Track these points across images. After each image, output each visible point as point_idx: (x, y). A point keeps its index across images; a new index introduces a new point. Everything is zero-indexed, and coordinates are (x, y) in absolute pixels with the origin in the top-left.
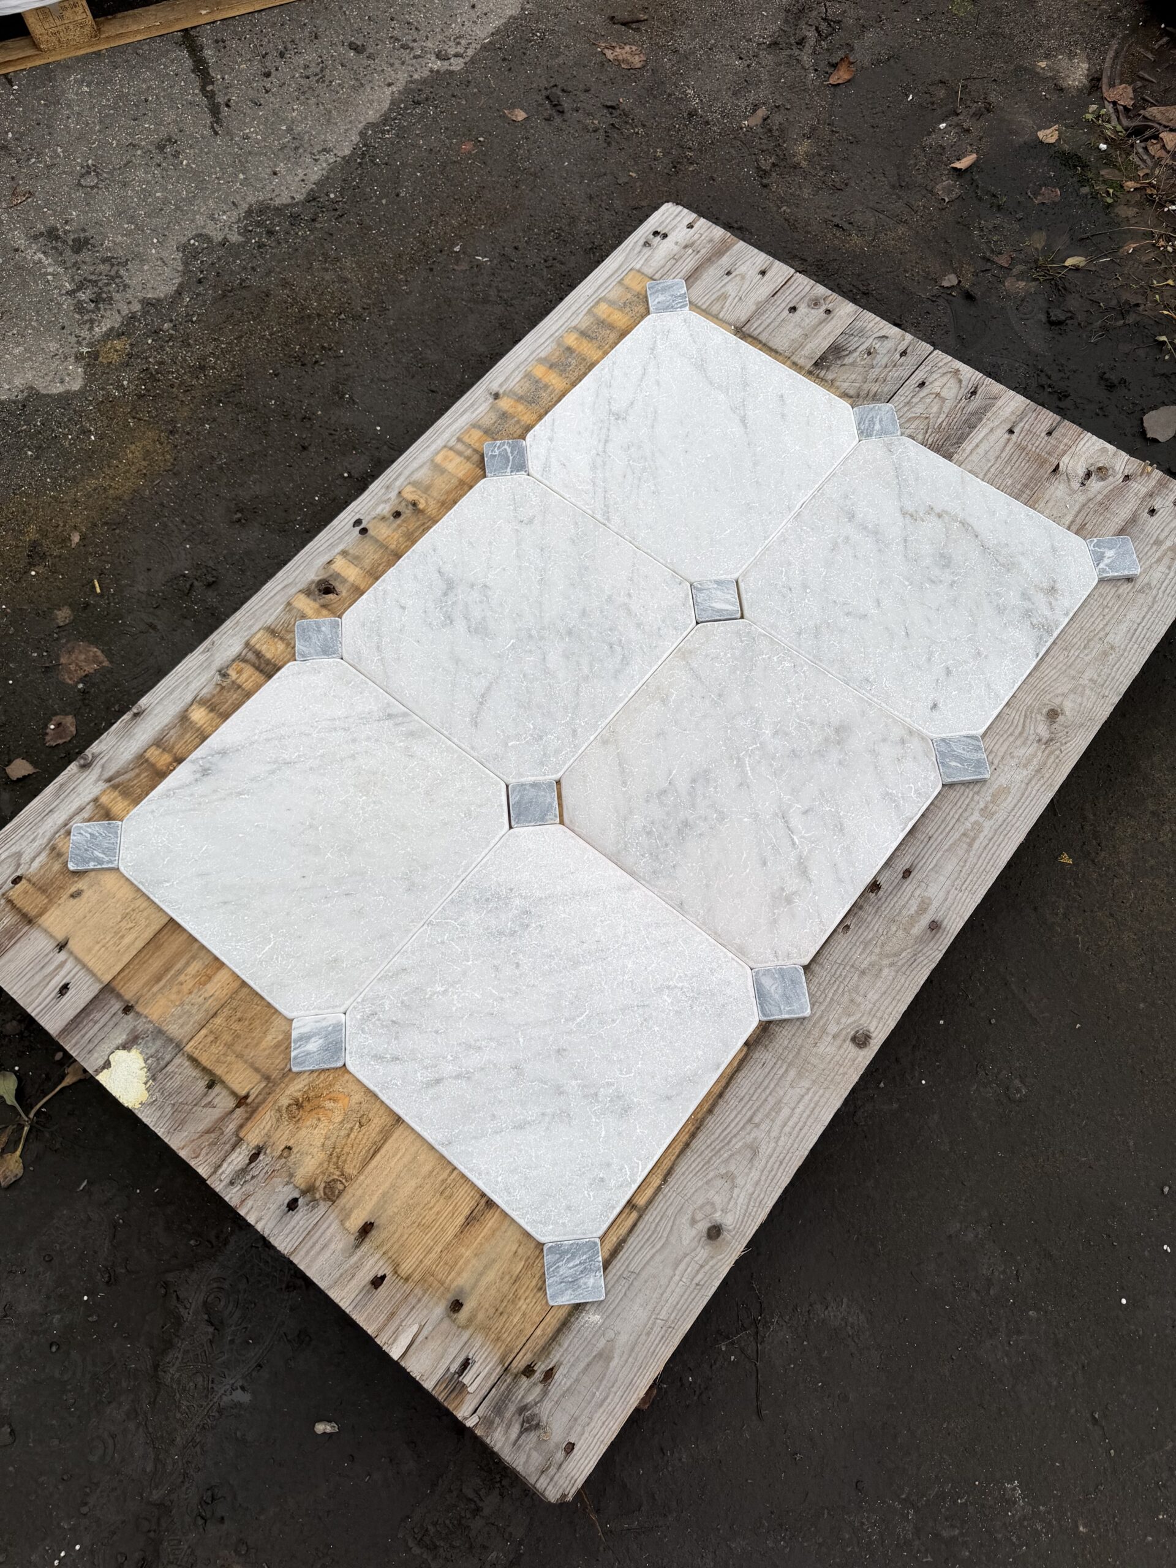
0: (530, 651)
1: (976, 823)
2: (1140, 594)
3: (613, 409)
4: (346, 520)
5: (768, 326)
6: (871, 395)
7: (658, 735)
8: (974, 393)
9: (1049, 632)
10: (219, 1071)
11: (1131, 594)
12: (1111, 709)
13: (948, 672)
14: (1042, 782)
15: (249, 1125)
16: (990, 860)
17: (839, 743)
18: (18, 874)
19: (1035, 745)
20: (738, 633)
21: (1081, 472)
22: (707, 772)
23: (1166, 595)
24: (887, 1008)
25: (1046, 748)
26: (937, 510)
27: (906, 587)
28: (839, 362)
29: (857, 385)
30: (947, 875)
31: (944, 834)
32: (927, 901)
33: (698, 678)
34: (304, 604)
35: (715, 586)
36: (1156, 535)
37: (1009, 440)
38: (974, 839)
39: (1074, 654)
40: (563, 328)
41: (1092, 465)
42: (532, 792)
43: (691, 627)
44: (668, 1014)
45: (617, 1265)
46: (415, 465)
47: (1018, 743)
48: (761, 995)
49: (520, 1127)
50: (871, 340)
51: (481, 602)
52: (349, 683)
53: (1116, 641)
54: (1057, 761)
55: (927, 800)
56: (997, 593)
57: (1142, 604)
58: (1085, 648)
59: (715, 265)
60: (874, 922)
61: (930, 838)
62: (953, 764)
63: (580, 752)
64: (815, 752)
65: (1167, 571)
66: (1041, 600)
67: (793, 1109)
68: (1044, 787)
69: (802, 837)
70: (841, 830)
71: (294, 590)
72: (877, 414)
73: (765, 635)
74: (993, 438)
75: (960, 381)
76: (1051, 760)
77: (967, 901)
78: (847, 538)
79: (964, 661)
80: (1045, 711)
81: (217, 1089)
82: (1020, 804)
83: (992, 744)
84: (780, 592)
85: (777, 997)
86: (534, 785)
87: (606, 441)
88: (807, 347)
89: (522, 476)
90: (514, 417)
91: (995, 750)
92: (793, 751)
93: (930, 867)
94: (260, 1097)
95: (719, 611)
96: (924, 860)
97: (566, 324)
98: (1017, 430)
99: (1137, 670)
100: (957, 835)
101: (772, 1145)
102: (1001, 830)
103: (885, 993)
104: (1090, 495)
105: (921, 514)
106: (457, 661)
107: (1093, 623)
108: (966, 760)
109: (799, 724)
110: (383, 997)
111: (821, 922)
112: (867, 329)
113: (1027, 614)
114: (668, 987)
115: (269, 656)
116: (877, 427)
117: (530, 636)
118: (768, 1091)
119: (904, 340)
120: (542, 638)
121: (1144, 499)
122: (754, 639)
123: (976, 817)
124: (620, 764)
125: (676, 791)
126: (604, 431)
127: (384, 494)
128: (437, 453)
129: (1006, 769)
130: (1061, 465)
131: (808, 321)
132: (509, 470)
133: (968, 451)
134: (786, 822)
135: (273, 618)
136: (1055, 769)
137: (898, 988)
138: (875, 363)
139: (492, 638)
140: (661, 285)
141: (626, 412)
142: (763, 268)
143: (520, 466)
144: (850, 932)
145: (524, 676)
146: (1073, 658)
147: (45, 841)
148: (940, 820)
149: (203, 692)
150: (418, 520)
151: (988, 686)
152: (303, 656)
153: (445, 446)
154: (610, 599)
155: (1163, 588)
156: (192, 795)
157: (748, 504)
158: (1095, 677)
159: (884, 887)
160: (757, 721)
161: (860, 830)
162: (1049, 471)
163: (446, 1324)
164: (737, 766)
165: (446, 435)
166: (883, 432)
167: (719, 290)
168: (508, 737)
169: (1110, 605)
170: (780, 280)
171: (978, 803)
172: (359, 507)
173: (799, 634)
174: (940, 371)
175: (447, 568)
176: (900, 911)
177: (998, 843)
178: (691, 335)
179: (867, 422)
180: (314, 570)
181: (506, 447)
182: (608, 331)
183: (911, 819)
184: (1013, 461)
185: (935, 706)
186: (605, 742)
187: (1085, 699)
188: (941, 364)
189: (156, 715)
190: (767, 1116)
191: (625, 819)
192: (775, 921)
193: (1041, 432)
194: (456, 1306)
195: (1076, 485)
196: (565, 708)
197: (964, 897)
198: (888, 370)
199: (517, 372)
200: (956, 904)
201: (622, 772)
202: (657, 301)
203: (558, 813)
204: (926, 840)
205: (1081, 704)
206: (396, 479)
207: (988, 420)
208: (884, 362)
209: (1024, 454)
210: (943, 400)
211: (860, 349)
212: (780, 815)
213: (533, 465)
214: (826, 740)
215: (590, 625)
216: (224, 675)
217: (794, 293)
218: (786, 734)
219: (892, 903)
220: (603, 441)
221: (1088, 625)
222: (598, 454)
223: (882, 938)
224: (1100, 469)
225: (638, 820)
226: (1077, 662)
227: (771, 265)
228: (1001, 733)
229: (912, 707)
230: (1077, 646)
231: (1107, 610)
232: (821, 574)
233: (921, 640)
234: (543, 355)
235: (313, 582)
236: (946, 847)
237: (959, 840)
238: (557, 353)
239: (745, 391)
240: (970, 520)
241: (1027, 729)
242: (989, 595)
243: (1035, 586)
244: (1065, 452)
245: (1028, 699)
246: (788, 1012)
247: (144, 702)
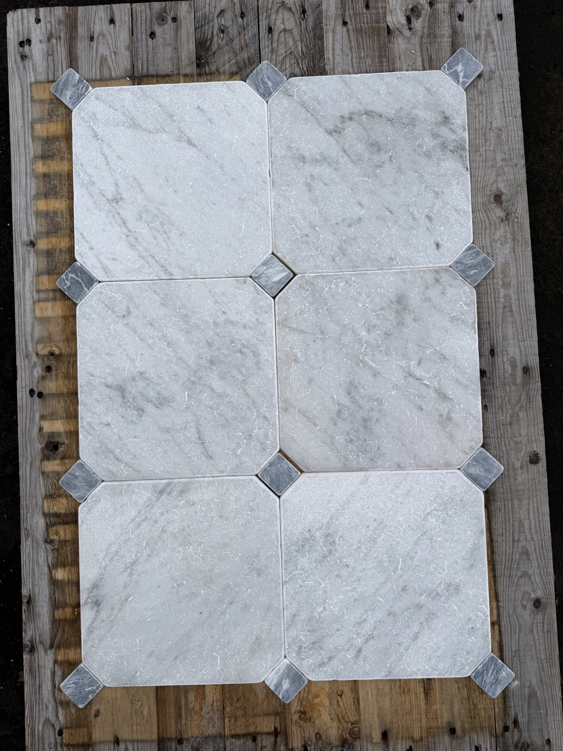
0: (201, 391)
1: (505, 296)
2: (491, 81)
3: (109, 197)
4: (24, 396)
5: (148, 60)
6: (247, 62)
7: (309, 383)
8: (304, 12)
9: (463, 149)
10: (252, 729)
11: (486, 85)
12: (524, 171)
13: (429, 218)
14: (520, 244)
15: (290, 741)
16: (526, 311)
17: (405, 309)
18: (57, 729)
19: (502, 225)
20: (301, 287)
21: (404, 21)
22: (351, 382)
23: (505, 71)
24: (535, 432)
25: (508, 222)
26: (347, 116)
27: (367, 181)
28: (210, 53)
29: (233, 61)
30: (512, 337)
31: (494, 315)
32: (513, 360)
33: (302, 332)
34: (53, 466)
35: (265, 267)
36: (473, 32)
37: (348, 30)
38: (511, 306)
39: (483, 151)
40: (28, 163)
41: (406, 10)
42: (273, 470)
43: (273, 304)
44: (439, 527)
45: (507, 654)
46: (29, 329)
47: (493, 231)
48: (475, 479)
49: (416, 637)
50: (216, 20)
51: (148, 385)
52: (121, 493)
53: (499, 123)
54: (519, 225)
55: (474, 305)
56: (419, 146)
57: (496, 87)
58: (486, 142)
59: (79, 39)
60: (496, 393)
61: (489, 323)
62: (472, 272)
63: (278, 426)
64: (397, 324)
65: (495, 54)
66: (444, 131)
67: (529, 519)
68: (523, 247)
69: (429, 378)
70: (445, 358)
71: (38, 463)
72: (263, 75)
73: (316, 276)
74: (338, 36)
75: (290, 9)
76: (516, 228)
77: (531, 344)
78: (312, 176)
79: (433, 205)
80: (492, 200)
81: (259, 739)
82: (518, 267)
83: (481, 242)
84: (303, 242)
85: (483, 474)
86: (271, 464)
87: (124, 223)
88: (183, 57)
89: (97, 287)
90: (56, 249)
91: (484, 244)
92: (386, 333)
93: (501, 340)
94: (283, 725)
95: (280, 281)
96: (495, 338)
97: (28, 158)
98: (347, 20)
99: (521, 133)
100: (501, 311)
101: (532, 543)
102: (520, 289)
103: (528, 425)
104: (419, 33)
105: (340, 126)
106: (167, 430)
107: (479, 121)
108: (477, 265)
109: (376, 315)
110: (297, 636)
111: (474, 417)
112: (207, 14)
113: (444, 146)
114: (428, 514)
115: (63, 511)
116: (270, 84)
117: (193, 383)
118: (511, 520)
119: (235, 4)
120: (200, 378)
121: (450, 13)
122: (312, 283)
123: (502, 292)
124: (304, 416)
125: (345, 407)
126: (117, 217)
127: (29, 362)
128: (34, 311)
129: (498, 252)
130: (389, 24)
131: (168, 37)
132: (86, 289)
133: (331, 58)
134: (414, 377)
135: (43, 488)
136: (521, 231)
137: (532, 418)
138: (231, 36)
139: (174, 401)
140: (61, 84)
141: (118, 193)
142: (109, 17)
143: (90, 281)
144: (489, 408)
145: (211, 408)
146: (484, 153)
147: (53, 703)
148: (487, 309)
149: (50, 559)
150: (63, 362)
151: (456, 210)
152: (82, 498)
153: (34, 303)
154: (216, 324)
155: (500, 67)
156: (103, 621)
157: (240, 198)
158: (503, 156)
159: (487, 369)
160: (353, 332)
161: (454, 351)
162: (386, 35)
163: (455, 742)
164: (364, 366)
165: (28, 295)
166: (276, 85)
167: (97, 57)
168: (234, 450)
169: (480, 102)
170: (127, 19)
171: (498, 283)
172: (23, 382)
173: (334, 260)
174: (273, 11)
175: (110, 380)
176: (504, 376)
177: (523, 299)
178: (110, 106)
179: (261, 86)
180: (37, 442)
181: (70, 275)
182: (57, 143)
183: (475, 323)
184: (361, 45)
185: (438, 245)
186: (286, 410)
187: (507, 175)
188: (270, 5)
189: (39, 593)
190: (520, 532)
191: (333, 444)
192: (451, 436)
193: (362, 10)
194: (453, 731)
195: (407, 33)
196: (248, 408)
197: (529, 343)
198: (242, 35)
199: (29, 218)
200: (527, 349)
201: (309, 419)
202: (68, 98)
203: (296, 469)
204: (488, 326)
205: (507, 180)
206: (27, 347)
207: (326, 25)
208: (236, 32)
209: (364, 34)
210: (290, 31)
211: (215, 33)
212: (408, 375)
213: (97, 273)
214: (397, 312)
215: (219, 349)
216: (51, 542)
217: (144, 22)
218: (374, 326)
219: (497, 375)
220: (122, 224)
221: (478, 125)
222: (127, 236)
223: (506, 398)
224: (412, 10)
225: (340, 439)
226: (488, 155)
227: (112, 10)
228: (480, 232)
229: (426, 255)
230: (481, 144)
231: (481, 107)
232: (316, 211)
233: (401, 209)
234: (33, 192)
235: (43, 449)
236: (500, 322)
237: (503, 313)
238: (41, 184)
239: (174, 121)
240: (370, 108)
241: (491, 218)
242: (415, 150)
243: (436, 124)
244: (385, 14)
245: (479, 199)
246: (494, 477)
247: (25, 592)
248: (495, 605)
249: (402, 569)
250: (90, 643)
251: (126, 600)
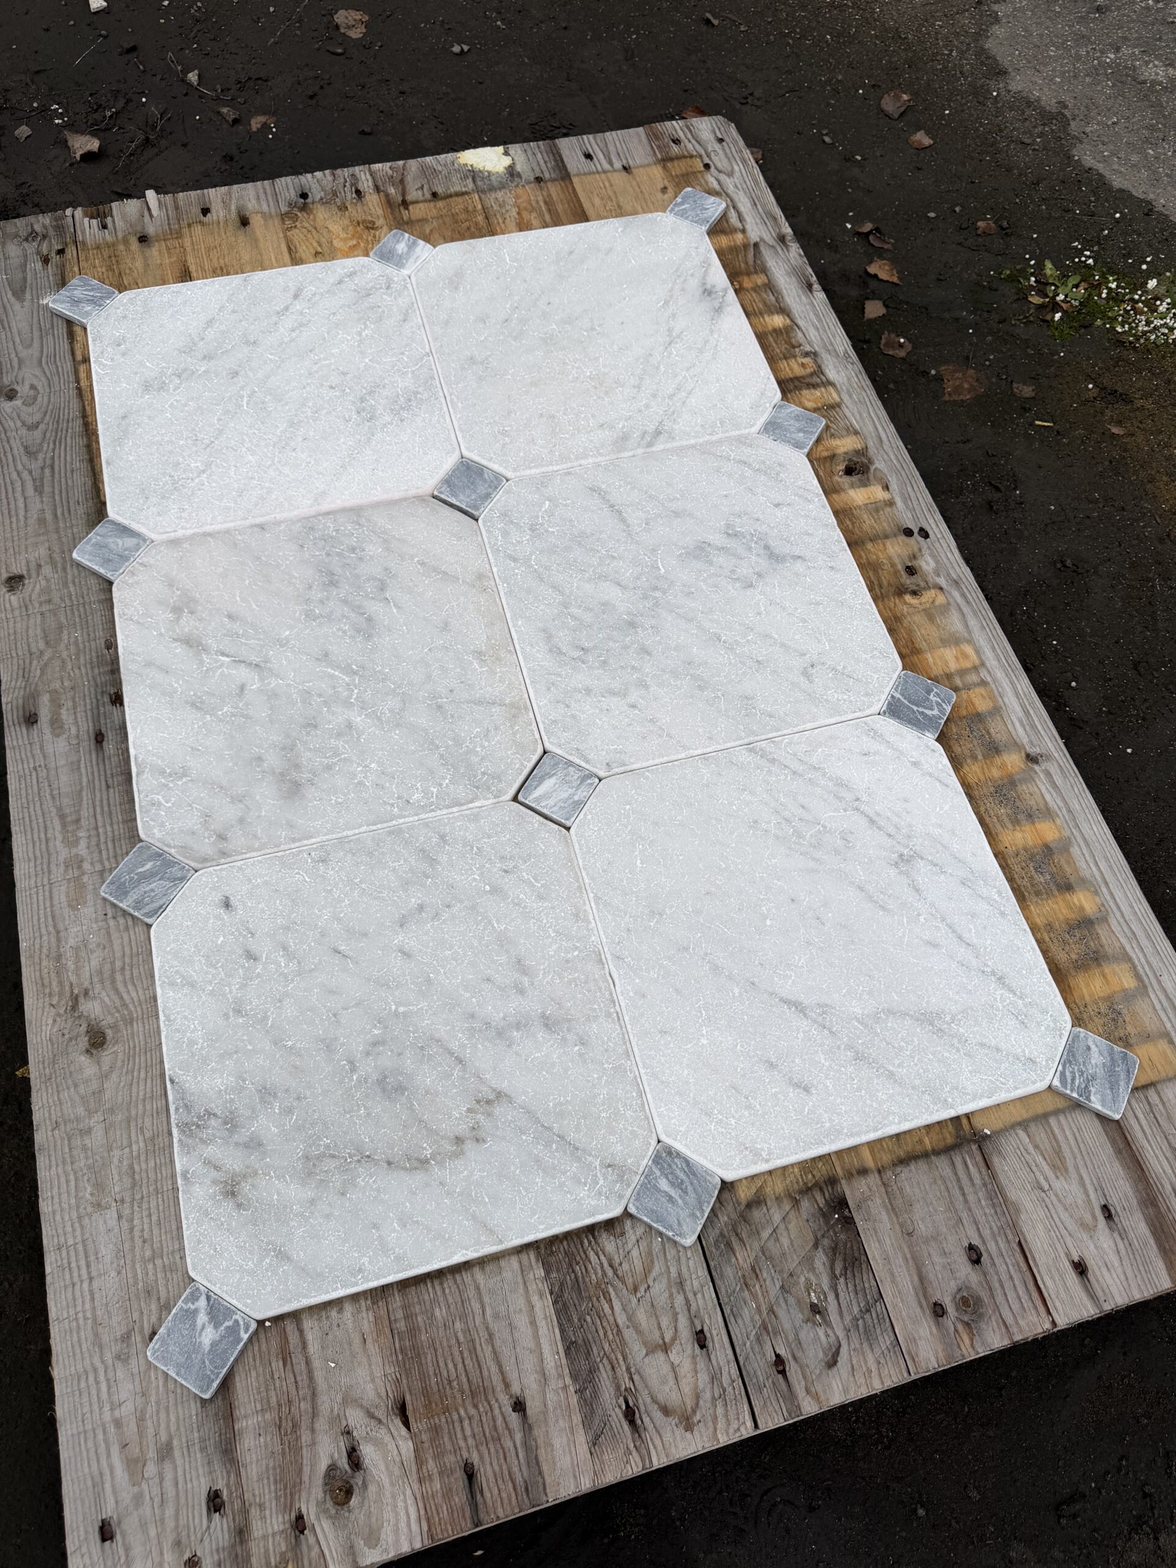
0: (638, 578)
1: (76, 843)
2: (124, 1330)
3: (922, 863)
4: (934, 527)
5: (961, 1188)
6: (734, 1240)
7: (446, 624)
8: (630, 1414)
9: (185, 1127)
10: (441, 204)
11: (136, 1316)
12: (37, 1117)
13: (251, 956)
14: (45, 951)
15: (383, 199)
16: (31, 821)
17: (282, 774)
18: (713, 169)
19: (86, 984)
20: (498, 777)
21: (368, 1453)
22: (369, 637)
23: (89, 1368)
24: (15, 622)
25: (72, 992)
26: (469, 1145)
27: (398, 1004)
28: (826, 1242)
29: (765, 1234)
30: (59, 770)
31: (98, 803)
32: (58, 731)
33: (479, 702)
34: (845, 445)
35: (576, 798)
36: (179, 1462)
37: (507, 1386)
38: (64, 825)
39: (137, 1142)
40: (1112, 904)
41: (365, 1486)
42: (482, 489)
43: (545, 738)
44: (183, 457)
45: (61, 329)
46: (972, 622)
47: (107, 967)
48: (124, 530)
49: (210, 323)
50: (841, 1334)
51: (733, 571)
52: (722, 423)
53: (101, 1222)
54: (47, 991)
55: (141, 807)
56: (289, 1111)
57: (110, 1318)
58: (131, 1167)
59: (1134, 1202)
60: (90, 672)
61: (108, 787)
62: (149, 866)
63: (489, 551)
64: (295, 745)
65: (117, 1413)
66: (233, 1161)
67: (25, 498)
68: (37, 946)
69: (222, 666)
70: (193, 705)
71: (870, 444)
72: (686, 1203)
73: (472, 802)
74: (529, 1363)
75: (666, 1411)
76: (54, 984)
77: (20, 766)
79: (246, 985)
80: (109, 1033)
81: (428, 196)
82: (48, 904)
83: (133, 937)
84: (512, 858)
85: (110, 540)
86: (487, 496)
87: (872, 822)
88: (884, 1216)
89: (880, 702)
90: (985, 757)
91: (125, 936)
92: (315, 726)
93: (83, 762)
94: (397, 213)
95: (542, 780)
96: (94, 762)
97: (1118, 915)
98: (514, 1418)
99: (45, 1207)
100: (84, 813)
101: (20, 467)
102: (45, 861)
103: (27, 631)
104: (321, 1424)
105: (480, 1116)
106: (676, 514)
107: (150, 1215)
108: (139, 882)
109: (339, 755)
110: (395, 298)
111: (132, 620)
112: (865, 1345)
113: (231, 1123)
114: (204, 471)
115: (805, 392)
116: (664, 1184)
117: (656, 588)
118: (57, 492)
119: (808, 1391)
120: (645, 597)
121: (245, 1510)
122: (477, 788)
123: (82, 849)
124: (445, 573)
125: (372, 598)
126: (891, 830)
127: (949, 575)
128: (977, 652)
129: (94, 926)
130: (403, 1431)
131: (937, 1259)
132: (897, 695)
133: (535, 1299)
134: (250, 664)
135: (848, 414)
136: (42, 979)
137: (19, 644)
138: (791, 1300)
139: (681, 555)
141: (907, 874)
142: (1090, 1275)
143: (894, 710)
144: (103, 646)
145: (613, 557)
146: (134, 1138)
147: (729, 192)
148: (114, 812)
149: (800, 334)
150: (890, 585)
151: (192, 985)
152: (781, 407)
153: (983, 664)
154: (643, 685)
155: (102, 1378)
158: (87, 1142)
159: (109, 707)
160: (379, 719)
161: (175, 719)
162: (408, 1398)
163: (139, 229)
164: (349, 666)
165: (999, 674)
166: (648, 1186)
167: (1077, 1168)
168: (556, 506)
169: (150, 1266)
170: (1047, 1279)
171: (92, 864)
172: (945, 545)
173: (442, 837)
174: (707, 1395)
175: (799, 566)
176: (74, 701)
177: (38, 844)
178: (998, 1050)
179: (682, 1175)
180: (885, 471)
181: (936, 712)
182: (1074, 956)
183: (138, 774)
184: (466, 1354)
185: (227, 904)
186: (480, 577)
187: (77, 1098)
188: (720, 1410)
189: (799, 296)
190: (42, 479)
191: (385, 541)
192: (171, 585)
193: (481, 1458)
194: (143, 239)
195: (355, 1418)
196: (547, 568)
197: (26, 766)
198: (764, 1308)
199: (1061, 804)
200: (29, 754)
201: (435, 570)
202: (1093, 1047)
203: (443, 496)
204: (110, 781)
205: (76, 1086)
206: (963, 595)
207: (565, 1387)
208: (781, 1313)
209: (466, 1386)
210: (651, 1349)
211: (831, 1297)
212: (263, 665)
213: (890, 726)
214: (297, 766)
215: (626, 648)
216: (807, 354)
217: (1008, 1285)
218: (339, 735)
219: (88, 701)
220: (875, 818)
221: (153, 1204)
222: (857, 799)
223: (70, 667)
224: (349, 1492)
225: (373, 549)
226: (125, 1136)
227: (1093, 1297)
228: (135, 959)
229: (250, 881)
230: (143, 1158)
231: (148, 1253)
232: (498, 922)
233: (316, 961)
234: (1075, 851)
235: (871, 462)
236: (84, 793)
237: (79, 811)
238: (1068, 870)
239: (849, 1047)
240: (419, 1177)
241: (112, 993)
242: (299, 1098)
243: (256, 1173)
244: (419, 1461)
245: (141, 1029)
246: (90, 539)
247: (820, 296)
248: (84, 383)
249: (242, 397)
250: (701, 250)
251: (666, 303)
